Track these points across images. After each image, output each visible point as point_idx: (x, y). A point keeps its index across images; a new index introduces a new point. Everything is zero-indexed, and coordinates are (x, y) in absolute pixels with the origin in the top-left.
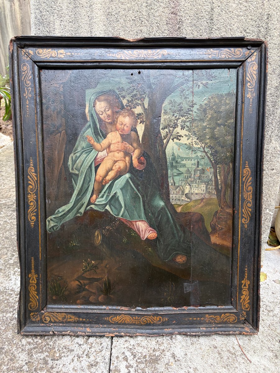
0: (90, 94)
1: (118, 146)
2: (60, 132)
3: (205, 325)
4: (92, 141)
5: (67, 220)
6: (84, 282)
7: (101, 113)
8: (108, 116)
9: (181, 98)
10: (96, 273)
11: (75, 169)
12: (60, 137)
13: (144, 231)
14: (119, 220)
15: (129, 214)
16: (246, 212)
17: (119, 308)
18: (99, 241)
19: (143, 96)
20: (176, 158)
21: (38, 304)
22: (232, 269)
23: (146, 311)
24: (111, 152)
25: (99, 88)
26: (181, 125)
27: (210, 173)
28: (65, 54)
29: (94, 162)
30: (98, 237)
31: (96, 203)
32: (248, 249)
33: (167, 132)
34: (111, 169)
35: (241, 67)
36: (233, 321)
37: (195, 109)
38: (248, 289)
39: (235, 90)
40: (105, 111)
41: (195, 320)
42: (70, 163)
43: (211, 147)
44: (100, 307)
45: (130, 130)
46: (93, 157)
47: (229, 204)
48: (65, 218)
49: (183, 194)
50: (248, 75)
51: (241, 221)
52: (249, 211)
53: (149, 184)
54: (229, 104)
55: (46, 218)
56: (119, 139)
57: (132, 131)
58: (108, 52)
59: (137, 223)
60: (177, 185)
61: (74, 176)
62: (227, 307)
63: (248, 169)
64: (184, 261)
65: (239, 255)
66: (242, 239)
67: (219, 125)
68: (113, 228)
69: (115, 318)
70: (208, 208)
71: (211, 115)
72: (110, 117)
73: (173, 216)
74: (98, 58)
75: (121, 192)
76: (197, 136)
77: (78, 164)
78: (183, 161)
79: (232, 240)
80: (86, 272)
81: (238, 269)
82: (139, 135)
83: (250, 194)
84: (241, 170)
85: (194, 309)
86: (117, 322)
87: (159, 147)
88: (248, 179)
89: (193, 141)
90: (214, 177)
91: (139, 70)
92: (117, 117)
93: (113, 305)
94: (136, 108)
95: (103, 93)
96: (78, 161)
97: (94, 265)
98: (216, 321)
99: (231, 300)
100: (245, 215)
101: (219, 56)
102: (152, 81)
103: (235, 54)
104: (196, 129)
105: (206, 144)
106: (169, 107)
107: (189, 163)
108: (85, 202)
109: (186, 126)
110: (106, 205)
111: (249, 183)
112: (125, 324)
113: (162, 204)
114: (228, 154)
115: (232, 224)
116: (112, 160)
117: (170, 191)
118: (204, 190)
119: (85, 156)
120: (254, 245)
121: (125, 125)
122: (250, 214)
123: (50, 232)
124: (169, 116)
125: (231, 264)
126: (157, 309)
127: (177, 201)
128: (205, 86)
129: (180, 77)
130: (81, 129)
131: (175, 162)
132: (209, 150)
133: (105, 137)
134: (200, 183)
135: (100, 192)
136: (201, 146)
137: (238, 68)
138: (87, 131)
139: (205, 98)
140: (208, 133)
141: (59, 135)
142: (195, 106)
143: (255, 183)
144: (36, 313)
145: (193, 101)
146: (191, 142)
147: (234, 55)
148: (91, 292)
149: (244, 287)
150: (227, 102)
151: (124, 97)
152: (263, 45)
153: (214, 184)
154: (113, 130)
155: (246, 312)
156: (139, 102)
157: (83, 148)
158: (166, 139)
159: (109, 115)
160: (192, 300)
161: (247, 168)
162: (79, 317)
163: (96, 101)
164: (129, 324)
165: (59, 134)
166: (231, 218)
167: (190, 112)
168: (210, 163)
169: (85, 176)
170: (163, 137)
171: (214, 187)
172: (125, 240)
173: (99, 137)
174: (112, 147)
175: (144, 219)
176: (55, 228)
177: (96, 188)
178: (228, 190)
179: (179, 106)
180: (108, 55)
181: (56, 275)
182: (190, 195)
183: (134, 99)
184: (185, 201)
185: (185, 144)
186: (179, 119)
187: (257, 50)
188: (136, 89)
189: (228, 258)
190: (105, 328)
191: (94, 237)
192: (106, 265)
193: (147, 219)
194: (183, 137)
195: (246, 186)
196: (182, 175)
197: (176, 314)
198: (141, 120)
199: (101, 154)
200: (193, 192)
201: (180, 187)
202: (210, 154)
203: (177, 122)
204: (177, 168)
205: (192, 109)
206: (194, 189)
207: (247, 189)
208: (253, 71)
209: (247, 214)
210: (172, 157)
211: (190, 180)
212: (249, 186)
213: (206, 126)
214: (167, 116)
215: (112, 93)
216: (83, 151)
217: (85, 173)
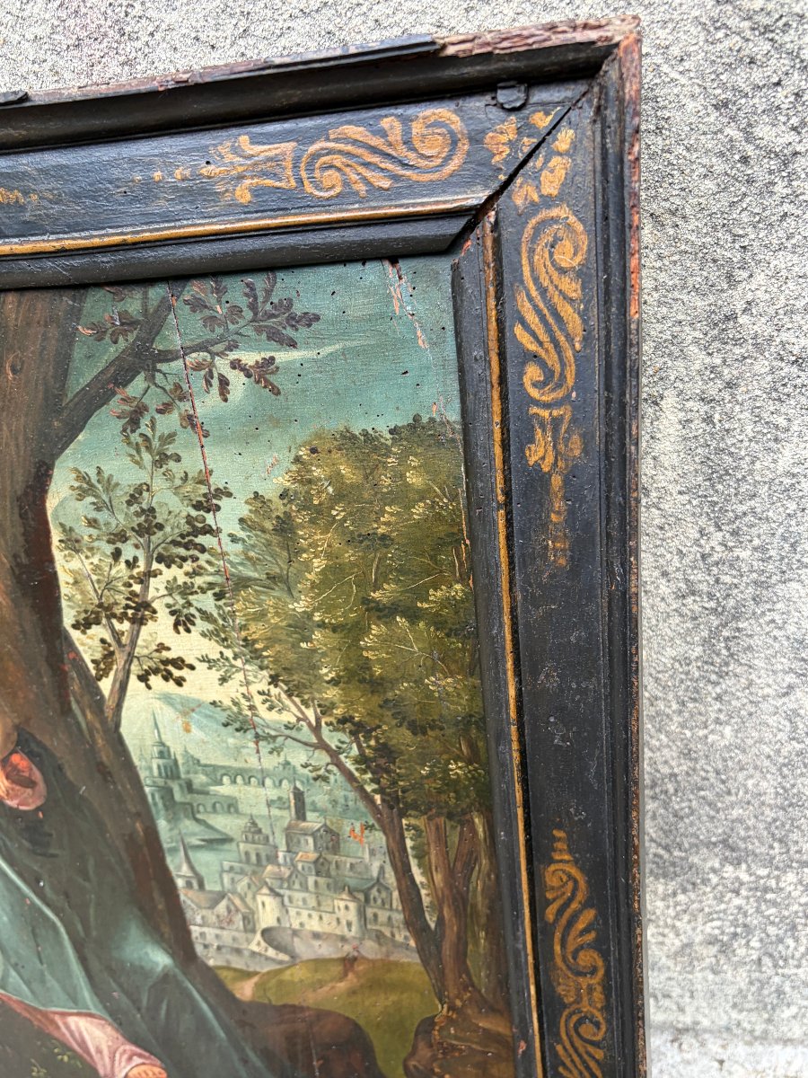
13: (106, 1052)
15: (25, 983)
20: (182, 769)
26: (168, 606)
27: (372, 853)
33: (103, 641)
35: (473, 244)
43: (358, 729)
47: (490, 997)
49: (253, 931)
50: (521, 304)
52: (594, 1059)
53: (84, 874)
54: (422, 494)
59: (72, 1021)
60: (212, 887)
63: (571, 868)
67: (384, 613)
70: (385, 1000)
71: (329, 556)
73: (221, 1010)
76: (267, 668)
78: (220, 783)
83: (590, 985)
87: (84, 713)
88: (575, 917)
89: (254, 689)
90: (396, 872)
100: (571, 1072)
103: (412, 158)
104: (257, 630)
105: (326, 709)
106: (83, 510)
107: (254, 799)
109: (197, 614)
111: (583, 932)
113: (160, 959)
114: (456, 769)
117: (189, 915)
118: (349, 924)
122: (598, 1073)
124: (95, 560)
127: (229, 957)
128: (263, 379)
131: (181, 786)
132: (348, 740)
134: (327, 892)
136: (299, 720)
140: (324, 655)
142: (224, 503)
145: (208, 473)
146: (240, 697)
147: (405, 165)
150: (413, 479)
152: (612, 74)
153: (396, 903)
158: (112, 674)
161: (561, 861)
167: (206, 540)
168: (361, 805)
170: (91, 666)
171: (398, 917)
172: (38, 1072)
175: (93, 1011)
178: (476, 937)
179: (135, 508)
182: (289, 939)
184: (267, 958)
185: (214, 703)
186: (150, 574)
187: (575, 105)
193: (109, 1011)
194: (192, 668)
195: (563, 948)
196: (226, 846)
200: (296, 926)
201: (229, 899)
202: (356, 761)
203: (146, 588)
204: (198, 816)
205: (210, 519)
206: (298, 913)
207: (575, 958)
208: (555, 275)
209: (581, 1068)
210: (161, 762)
211: (274, 873)
212: (581, 947)
213: (309, 616)
214: (87, 562)
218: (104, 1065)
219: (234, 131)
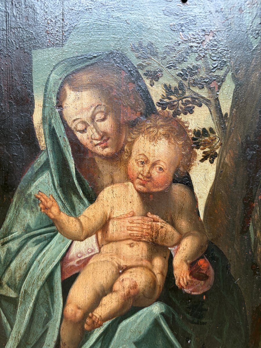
1: (132, 225)
4: (54, 210)
7: (80, 127)
8: (104, 136)
11: (6, 286)
24: (109, 242)
25: (75, 45)
29: (59, 268)
34: (109, 290)
40: (93, 118)
45: (171, 179)
46: (57, 255)
56: (136, 205)
57: (175, 181)
61: (3, 302)
72: (108, 139)
77: (15, 273)
82: (198, 196)
92: (129, 140)
94: (191, 112)
95: (87, 62)
96: (13, 265)
116: (113, 265)
119: (34, 250)
121: (154, 164)
130: (23, 171)
133: (92, 198)
138: (40, 179)
151: (155, 77)
154: (117, 178)
156: (204, 93)
157: (28, 229)
159: (105, 134)
163: (67, 88)
169: (35, 305)
173: (75, 199)
174: (112, 227)
177: (65, 338)
183: (186, 83)
188: (195, 52)
198: (207, 150)
199: (80, 248)
215: (116, 63)
216: (26, 236)
217: (34, 298)
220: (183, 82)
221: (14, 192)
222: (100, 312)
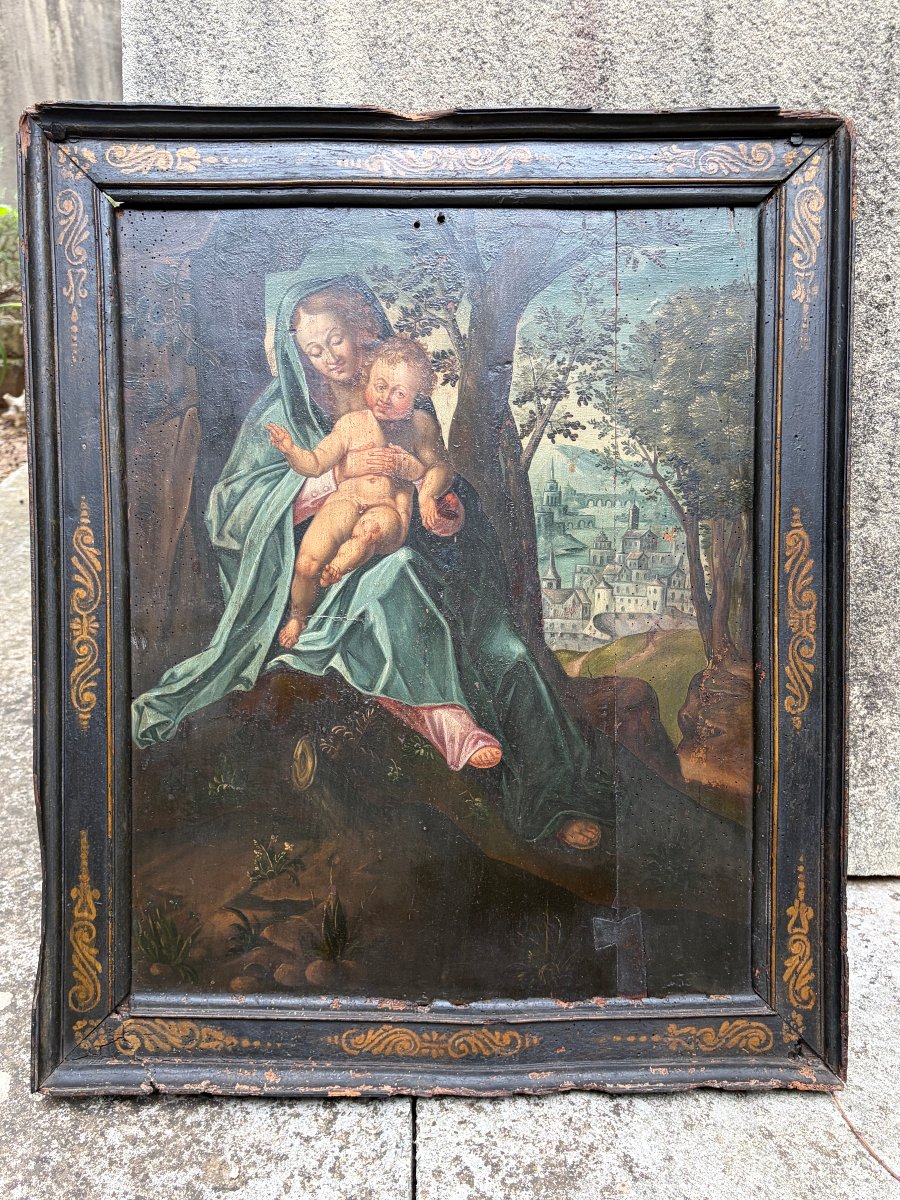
0: (279, 290)
1: (371, 458)
2: (181, 414)
3: (665, 1061)
4: (287, 443)
5: (202, 705)
6: (255, 917)
7: (315, 351)
8: (340, 360)
9: (578, 302)
10: (298, 885)
11: (228, 536)
12: (180, 427)
13: (457, 740)
14: (376, 703)
15: (406, 684)
16: (798, 677)
17: (375, 1002)
18: (307, 775)
19: (453, 294)
20: (563, 498)
21: (99, 991)
22: (753, 871)
23: (465, 1012)
24: (348, 478)
25: (310, 269)
27: (677, 547)
28: (200, 160)
29: (291, 510)
30: (304, 764)
31: (298, 647)
32: (808, 801)
33: (531, 412)
34: (348, 535)
35: (772, 201)
36: (759, 1047)
37: (623, 336)
38: (810, 935)
39: (755, 275)
40: (328, 343)
41: (630, 1044)
42: (212, 514)
43: (677, 463)
44: (312, 1001)
45: (410, 407)
46: (289, 495)
47: (740, 649)
48: (195, 699)
49: (588, 618)
50: (794, 227)
51: (782, 707)
52: (807, 671)
53: (476, 584)
54: (733, 321)
55: (130, 699)
56: (376, 435)
57: (416, 407)
58: (340, 153)
59: (436, 713)
60: (566, 585)
61: (224, 557)
62: (737, 998)
63: (801, 532)
64: (591, 844)
65: (775, 818)
66: (785, 767)
67: (704, 390)
68: (354, 732)
69: (359, 1039)
70: (672, 662)
71: (678, 356)
72: (344, 363)
73: (554, 688)
74: (305, 174)
75: (381, 611)
76: (630, 427)
77: (239, 519)
78: (586, 506)
79: (751, 771)
80: (263, 879)
81: (774, 867)
83: (808, 616)
84: (777, 534)
85: (629, 1006)
86: (369, 1052)
87: (506, 462)
88: (801, 567)
89: (619, 440)
90: (690, 560)
91: (441, 210)
92: (367, 364)
93: (354, 994)
94: (429, 334)
95: (321, 285)
96: (237, 510)
97: (292, 858)
98: (701, 1046)
99: (753, 973)
100: (793, 686)
101: (698, 167)
102: (482, 245)
103: (750, 161)
104: (627, 403)
105: (662, 451)
106: (540, 329)
107: (604, 515)
108: (260, 645)
109: (594, 393)
110: (330, 653)
111: (805, 577)
112: (395, 1058)
113: (517, 649)
114: (734, 484)
115: (750, 717)
116: (353, 504)
117: (546, 608)
118: (655, 604)
119: (262, 490)
120: (826, 787)
121: (394, 389)
122: (810, 684)
123: (143, 745)
124: (539, 360)
125: (751, 853)
126: (502, 1005)
127: (567, 642)
128: (657, 261)
129: (573, 234)
130: (251, 402)
131: (560, 512)
132: (672, 471)
133: (328, 427)
134: (644, 581)
135: (313, 611)
136: (644, 459)
137: (762, 204)
138: (271, 409)
139: (655, 302)
140: (666, 417)
141: (178, 423)
142: (624, 327)
143: (825, 577)
144: (92, 1023)
145: (617, 309)
146: (610, 446)
147: (747, 164)
148: (282, 950)
149: (796, 930)
150: (729, 312)
151: (391, 299)
152: (842, 132)
153: (688, 584)
154: (354, 406)
155: (804, 1013)
156: (441, 314)
157: (256, 466)
158: (531, 435)
159: (341, 357)
160: (623, 976)
161: (797, 528)
162: (240, 1035)
163: (301, 311)
164: (409, 1059)
165: (178, 418)
166: (749, 695)
167: (608, 348)
168: (675, 515)
169: (262, 557)
170: (519, 428)
171: (688, 594)
172: (394, 771)
173: (309, 430)
174: (350, 461)
175: (457, 702)
176: (160, 734)
177: (297, 598)
178: (735, 603)
179: (571, 329)
180: (339, 163)
181: (160, 894)
182: (611, 621)
183: (422, 305)
184: (595, 639)
185: (593, 452)
186: (571, 368)
187: (821, 147)
188: (430, 274)
189: (739, 830)
190: (327, 1069)
191: (292, 761)
192: (332, 857)
193: (468, 701)
194: (584, 428)
195: (793, 590)
196: (582, 554)
197: (568, 1021)
198: (448, 372)
199: (315, 486)
200: (619, 611)
201: (576, 594)
202: (675, 485)
203: (566, 378)
204: (568, 532)
205: (613, 337)
206: (622, 599)
207: (800, 597)
208: (810, 215)
209: (800, 681)
210: (550, 494)
211: (610, 571)
212: (804, 588)
213: (660, 392)
214: (533, 361)
215: (351, 285)
216: (255, 474)
217: (261, 549)
218: (453, 753)
219: (669, 143)
220: (420, 304)
221: (241, 423)
222: (339, 563)
